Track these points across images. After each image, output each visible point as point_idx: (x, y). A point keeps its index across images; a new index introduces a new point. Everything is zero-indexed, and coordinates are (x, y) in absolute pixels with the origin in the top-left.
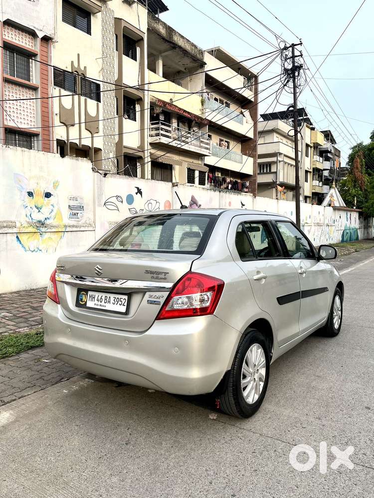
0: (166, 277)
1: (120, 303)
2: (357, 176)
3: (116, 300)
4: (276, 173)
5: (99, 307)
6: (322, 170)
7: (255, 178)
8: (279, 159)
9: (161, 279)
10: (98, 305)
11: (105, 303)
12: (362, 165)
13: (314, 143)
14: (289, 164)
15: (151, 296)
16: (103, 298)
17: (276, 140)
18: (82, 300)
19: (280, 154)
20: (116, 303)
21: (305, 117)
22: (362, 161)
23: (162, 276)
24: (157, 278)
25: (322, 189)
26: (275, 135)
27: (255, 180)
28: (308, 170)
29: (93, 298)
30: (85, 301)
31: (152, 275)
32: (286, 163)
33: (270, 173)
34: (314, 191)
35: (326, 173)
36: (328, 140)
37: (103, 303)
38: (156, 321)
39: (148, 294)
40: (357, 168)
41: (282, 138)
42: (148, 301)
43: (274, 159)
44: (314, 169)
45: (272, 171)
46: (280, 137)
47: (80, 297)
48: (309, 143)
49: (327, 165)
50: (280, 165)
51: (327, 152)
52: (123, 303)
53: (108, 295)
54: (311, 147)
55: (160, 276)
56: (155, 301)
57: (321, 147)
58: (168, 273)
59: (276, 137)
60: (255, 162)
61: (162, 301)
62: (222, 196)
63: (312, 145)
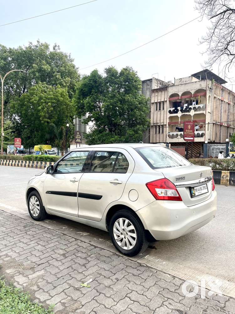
5: (200, 194)
11: (201, 190)
29: (196, 190)
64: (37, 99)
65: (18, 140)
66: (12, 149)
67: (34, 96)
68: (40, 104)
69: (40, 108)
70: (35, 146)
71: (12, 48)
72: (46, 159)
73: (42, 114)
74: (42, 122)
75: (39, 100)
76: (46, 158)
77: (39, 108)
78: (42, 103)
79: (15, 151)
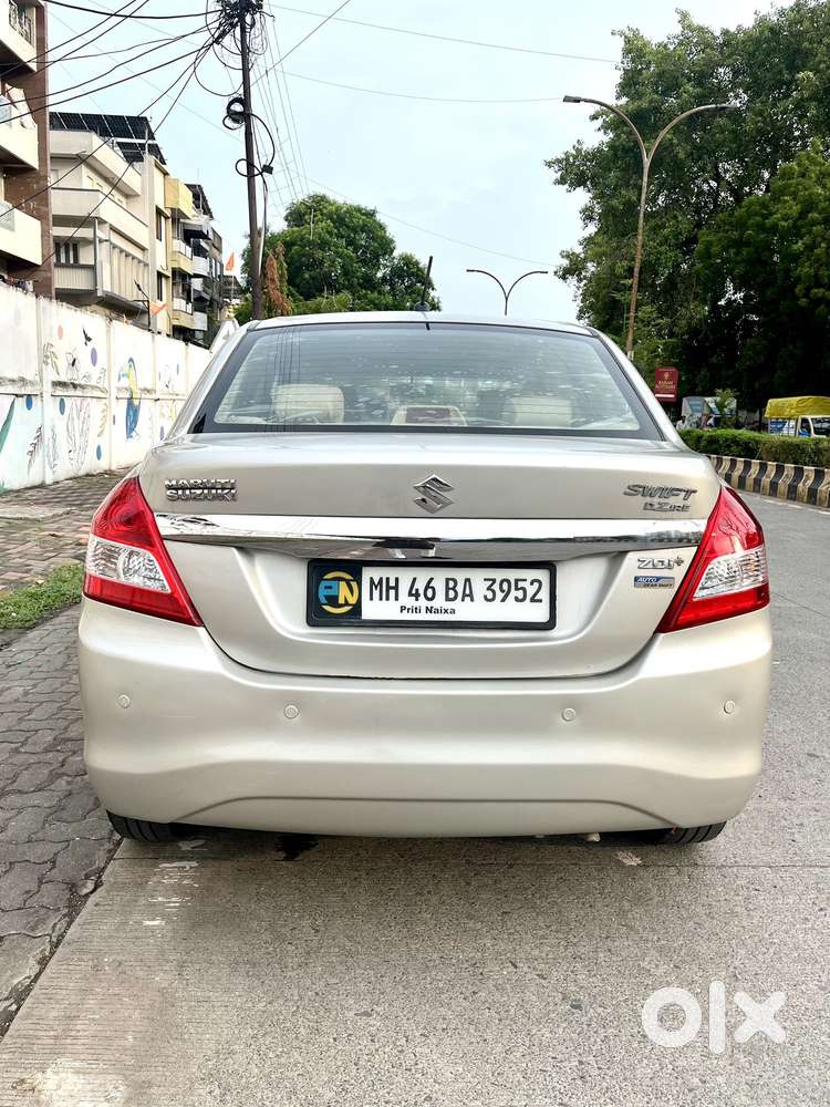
0: (688, 503)
1: (514, 593)
2: (273, 297)
3: (496, 587)
4: (92, 268)
5: (423, 616)
6: (191, 277)
7: (49, 275)
8: (99, 233)
9: (674, 508)
10: (417, 610)
11: (448, 599)
12: (281, 276)
13: (172, 209)
14: (122, 251)
15: (642, 564)
16: (439, 585)
17: (87, 184)
18: (333, 601)
19: (102, 222)
20: (500, 595)
21: (150, 142)
22: (281, 267)
23: (678, 500)
24: (661, 508)
25: (192, 320)
26: (84, 170)
27: (49, 280)
28: (161, 270)
29: (388, 589)
30: (353, 600)
31: (648, 500)
32: (115, 247)
33: (77, 265)
34: (176, 323)
35: (197, 284)
36: (198, 207)
37: (439, 602)
38: (662, 636)
39: (632, 559)
40: (273, 280)
41: (102, 182)
42: (636, 579)
43: (85, 233)
44: (174, 271)
45: (82, 262)
46: (97, 180)
47: (322, 593)
48: (162, 208)
49: (200, 266)
50: (103, 250)
51: (201, 235)
52: (529, 595)
53: (460, 575)
54: (167, 218)
55: (673, 501)
56: (658, 579)
57: (188, 221)
58: (694, 492)
59: (85, 177)
60: (45, 233)
61: (679, 574)
62: (44, 309)
63: (168, 213)
64: (796, 209)
65: (666, 376)
66: (698, 411)
67: (786, 201)
68: (804, 230)
69: (799, 246)
70: (770, 401)
71: (733, 29)
72: (729, 446)
73: (806, 270)
74: (803, 302)
75: (803, 214)
76: (727, 440)
77: (795, 247)
78: (814, 223)
79: (704, 418)
